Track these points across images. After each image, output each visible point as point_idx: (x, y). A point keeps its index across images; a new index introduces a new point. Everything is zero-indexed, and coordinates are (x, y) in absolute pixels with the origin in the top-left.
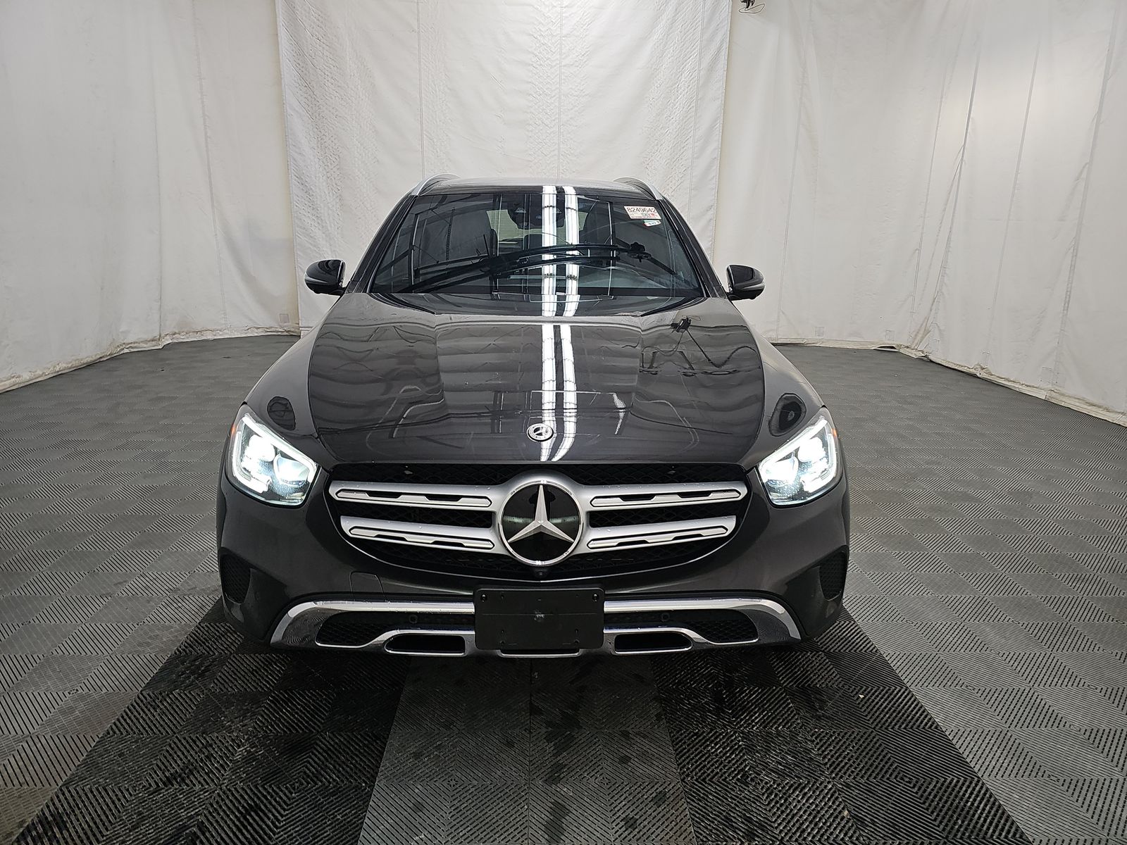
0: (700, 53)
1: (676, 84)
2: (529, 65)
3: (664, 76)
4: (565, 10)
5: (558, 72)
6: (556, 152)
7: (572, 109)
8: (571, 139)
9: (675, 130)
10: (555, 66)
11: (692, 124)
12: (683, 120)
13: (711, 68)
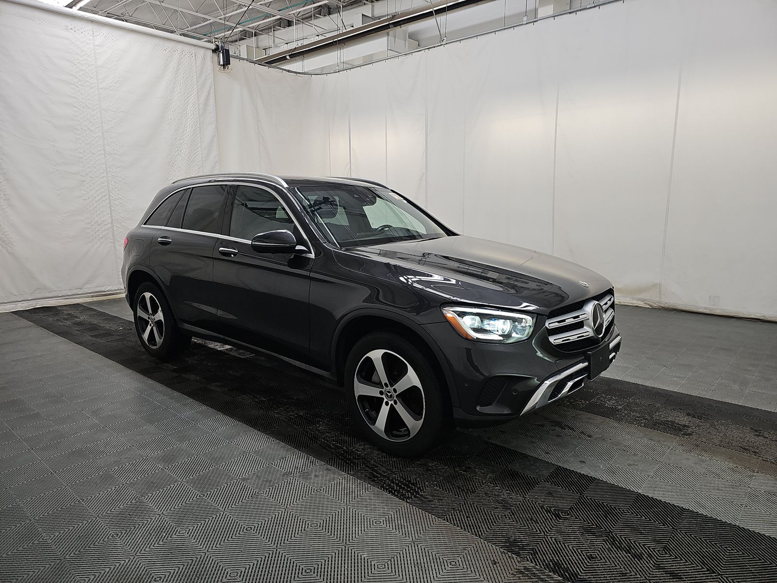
0: (198, 93)
1: (184, 111)
2: (72, 84)
3: (176, 104)
4: (96, 48)
5: (97, 92)
6: (102, 152)
7: (111, 121)
8: (114, 143)
9: (189, 142)
10: (94, 87)
11: (199, 139)
12: (193, 135)
13: (206, 104)
